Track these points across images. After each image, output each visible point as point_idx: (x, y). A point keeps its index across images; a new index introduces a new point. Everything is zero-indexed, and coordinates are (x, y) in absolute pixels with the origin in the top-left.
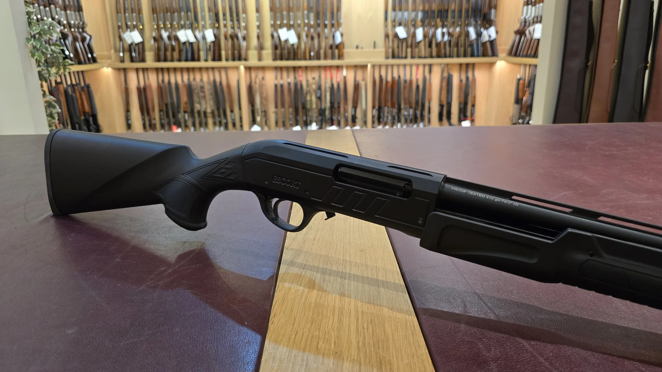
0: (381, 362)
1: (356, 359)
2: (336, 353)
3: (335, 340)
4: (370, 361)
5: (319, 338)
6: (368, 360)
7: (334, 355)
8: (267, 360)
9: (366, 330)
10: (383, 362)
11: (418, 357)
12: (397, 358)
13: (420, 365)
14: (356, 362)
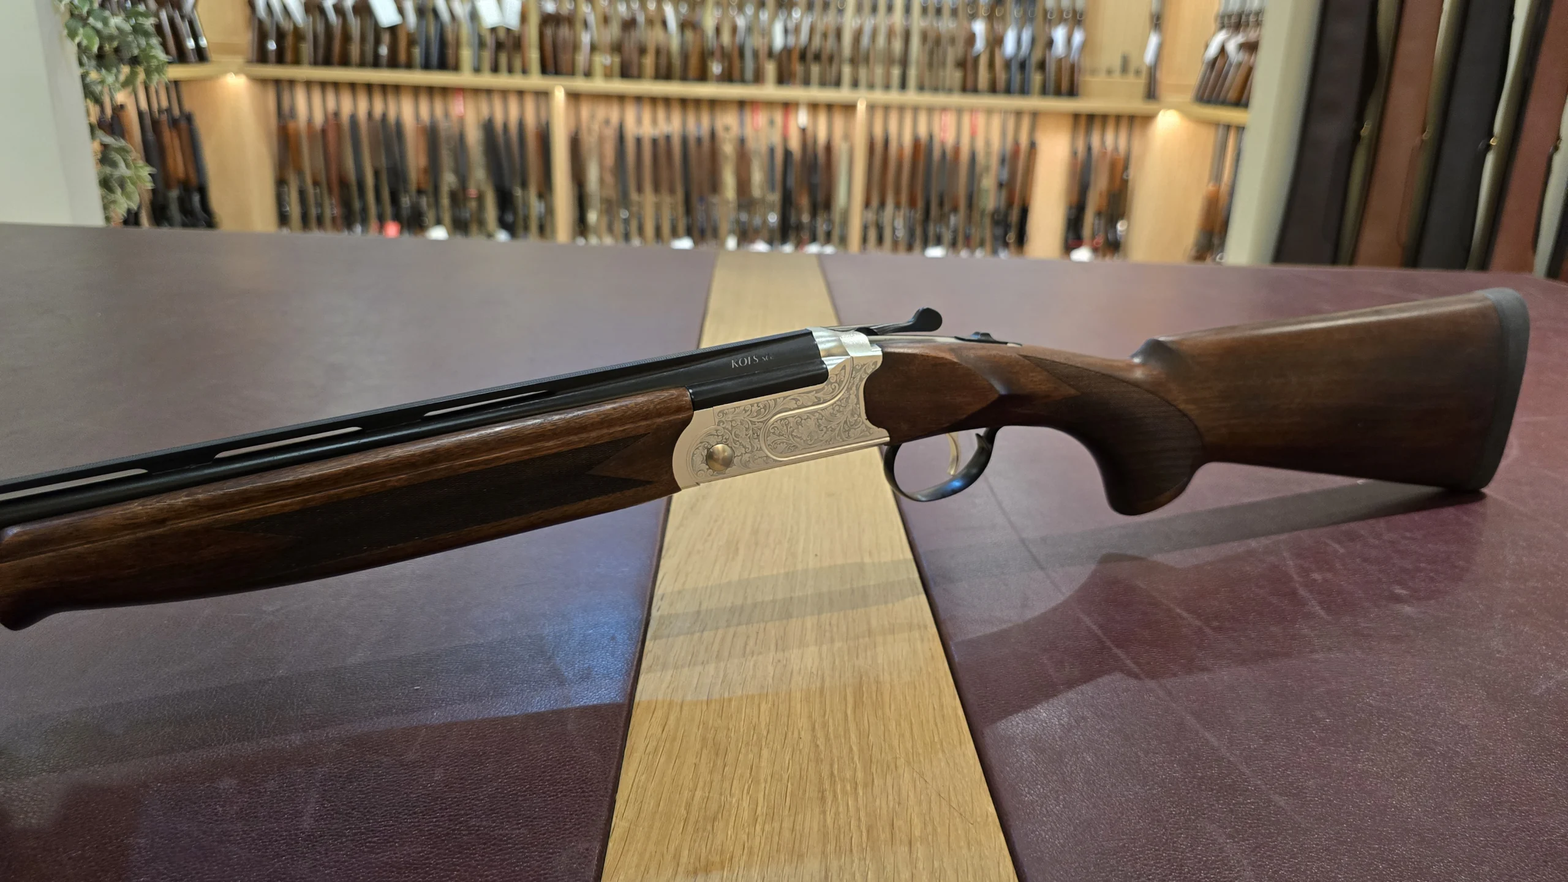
0: (861, 678)
1: (815, 673)
2: (779, 661)
3: (777, 641)
4: (840, 677)
5: (748, 637)
6: (837, 675)
7: (774, 664)
8: (651, 667)
9: (835, 629)
10: (864, 678)
11: (929, 674)
12: (891, 674)
13: (932, 686)
14: (815, 677)
